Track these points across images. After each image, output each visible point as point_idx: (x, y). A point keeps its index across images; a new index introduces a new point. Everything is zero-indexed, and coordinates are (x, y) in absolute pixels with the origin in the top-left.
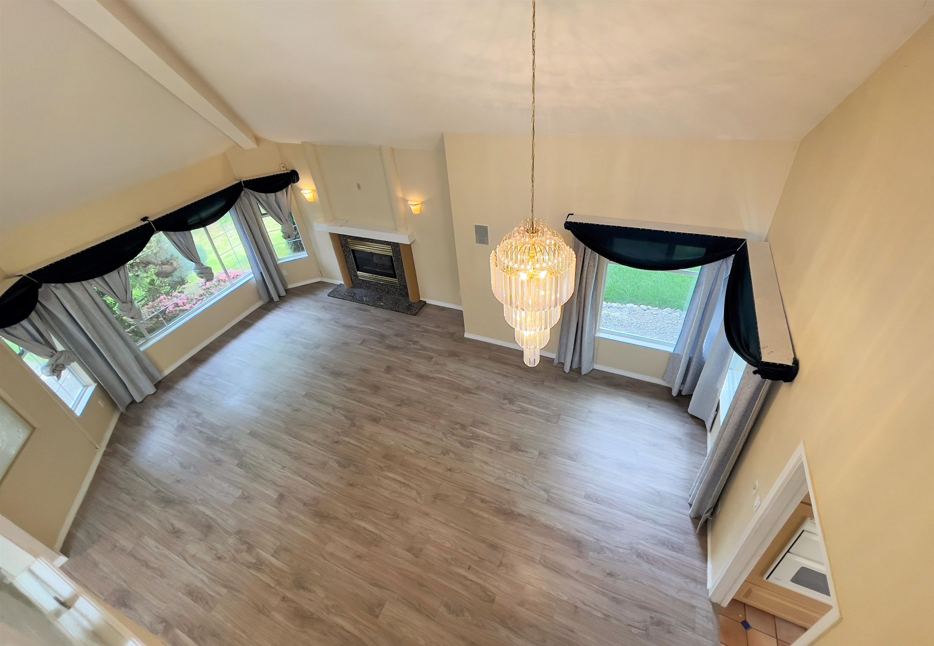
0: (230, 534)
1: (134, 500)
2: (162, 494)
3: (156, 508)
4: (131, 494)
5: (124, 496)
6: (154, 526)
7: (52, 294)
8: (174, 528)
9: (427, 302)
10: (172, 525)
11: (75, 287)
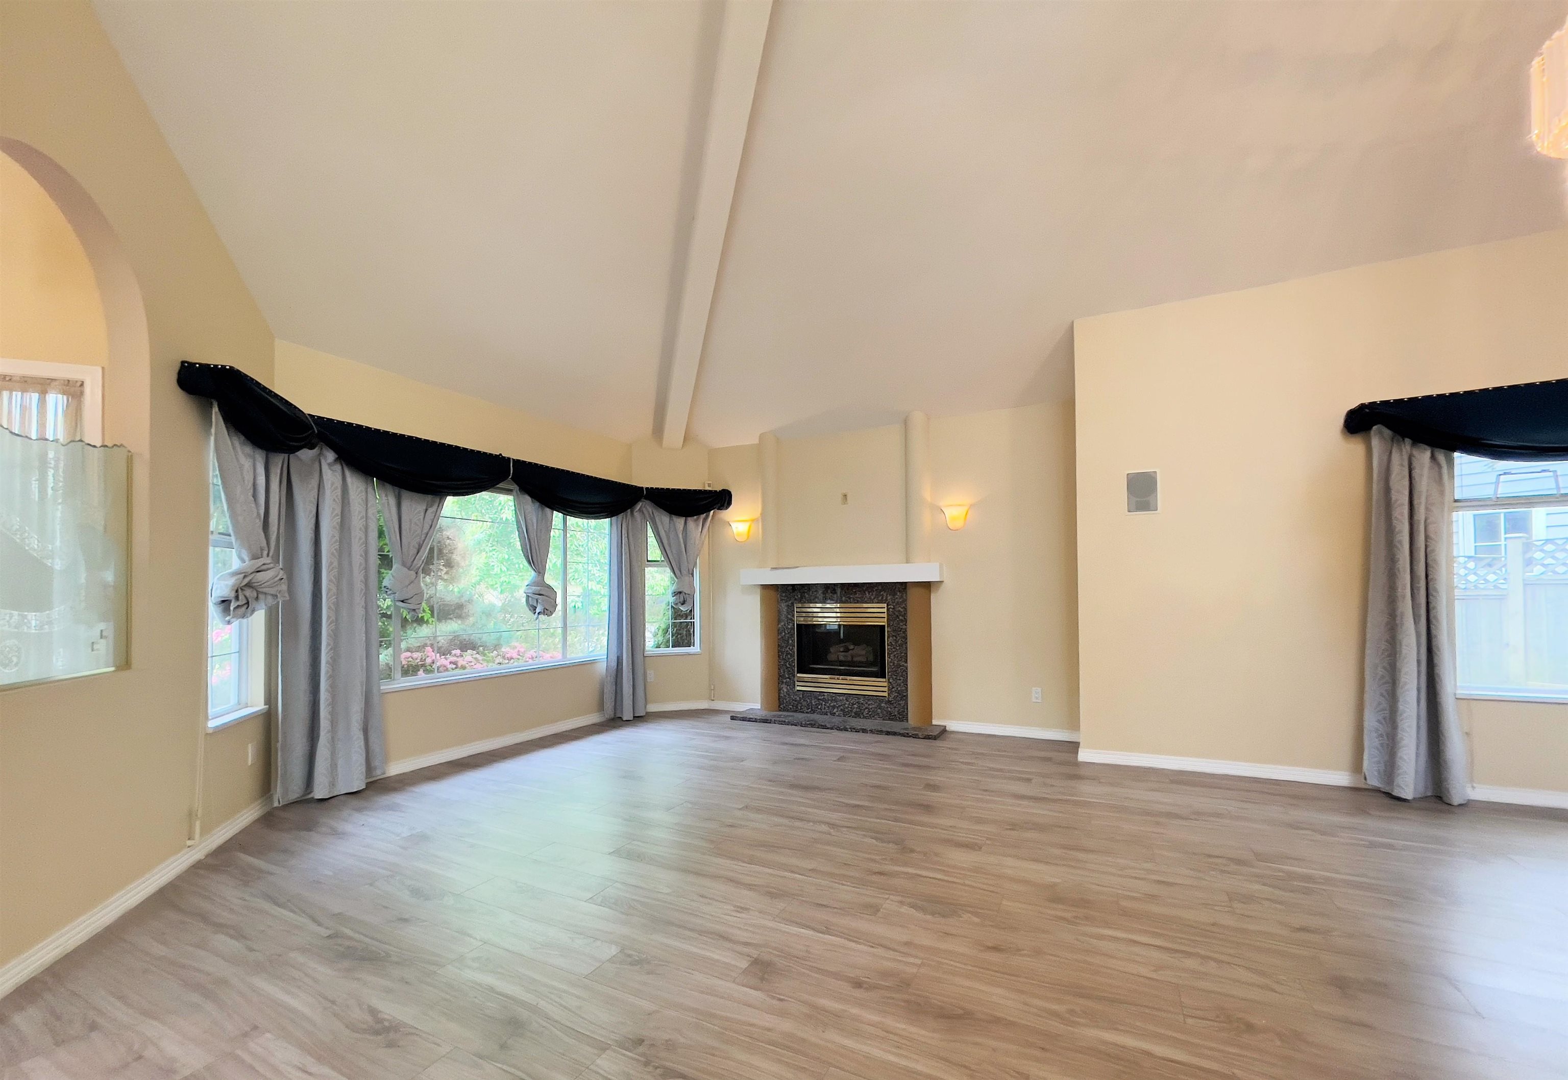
0: (603, 1048)
1: (251, 950)
2: (347, 943)
3: (323, 971)
4: (245, 938)
5: (223, 942)
6: (306, 1011)
7: (317, 475)
8: (379, 1021)
9: (947, 729)
10: (373, 1012)
11: (356, 484)
